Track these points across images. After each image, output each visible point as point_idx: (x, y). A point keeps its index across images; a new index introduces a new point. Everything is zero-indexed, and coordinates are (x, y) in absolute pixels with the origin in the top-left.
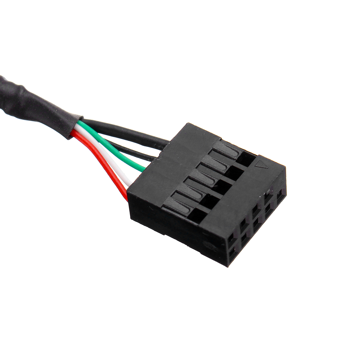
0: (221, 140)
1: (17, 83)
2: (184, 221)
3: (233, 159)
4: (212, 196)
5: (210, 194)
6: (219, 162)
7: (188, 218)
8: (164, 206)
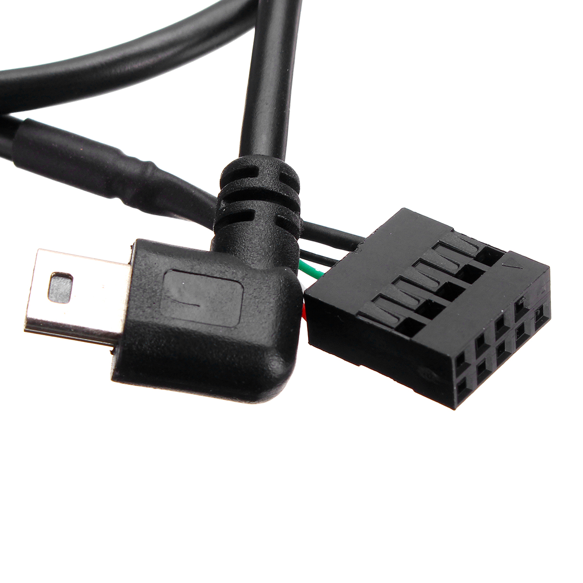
0: (453, 230)
1: (143, 158)
2: (390, 334)
3: (470, 256)
4: (435, 303)
5: (432, 299)
6: (447, 259)
7: (397, 329)
8: (360, 313)
